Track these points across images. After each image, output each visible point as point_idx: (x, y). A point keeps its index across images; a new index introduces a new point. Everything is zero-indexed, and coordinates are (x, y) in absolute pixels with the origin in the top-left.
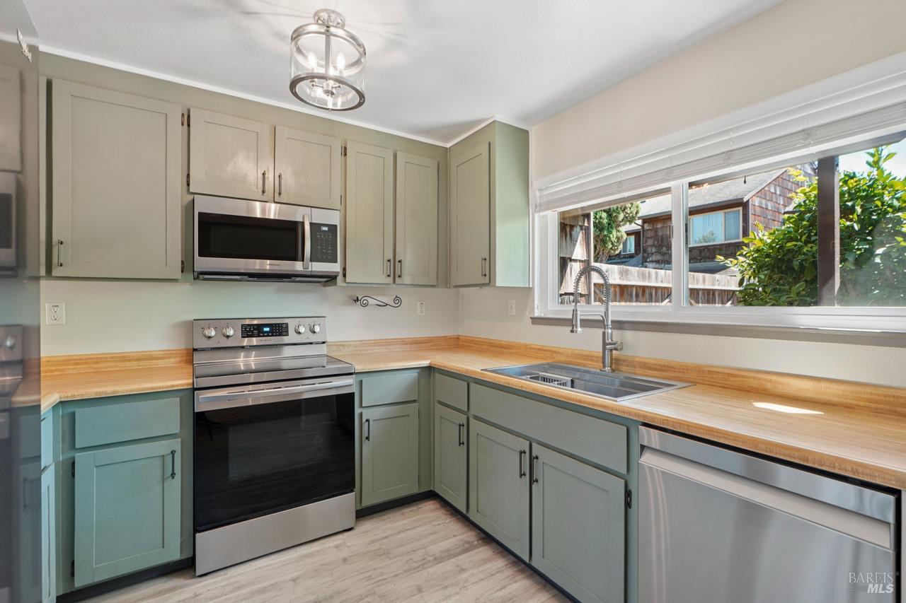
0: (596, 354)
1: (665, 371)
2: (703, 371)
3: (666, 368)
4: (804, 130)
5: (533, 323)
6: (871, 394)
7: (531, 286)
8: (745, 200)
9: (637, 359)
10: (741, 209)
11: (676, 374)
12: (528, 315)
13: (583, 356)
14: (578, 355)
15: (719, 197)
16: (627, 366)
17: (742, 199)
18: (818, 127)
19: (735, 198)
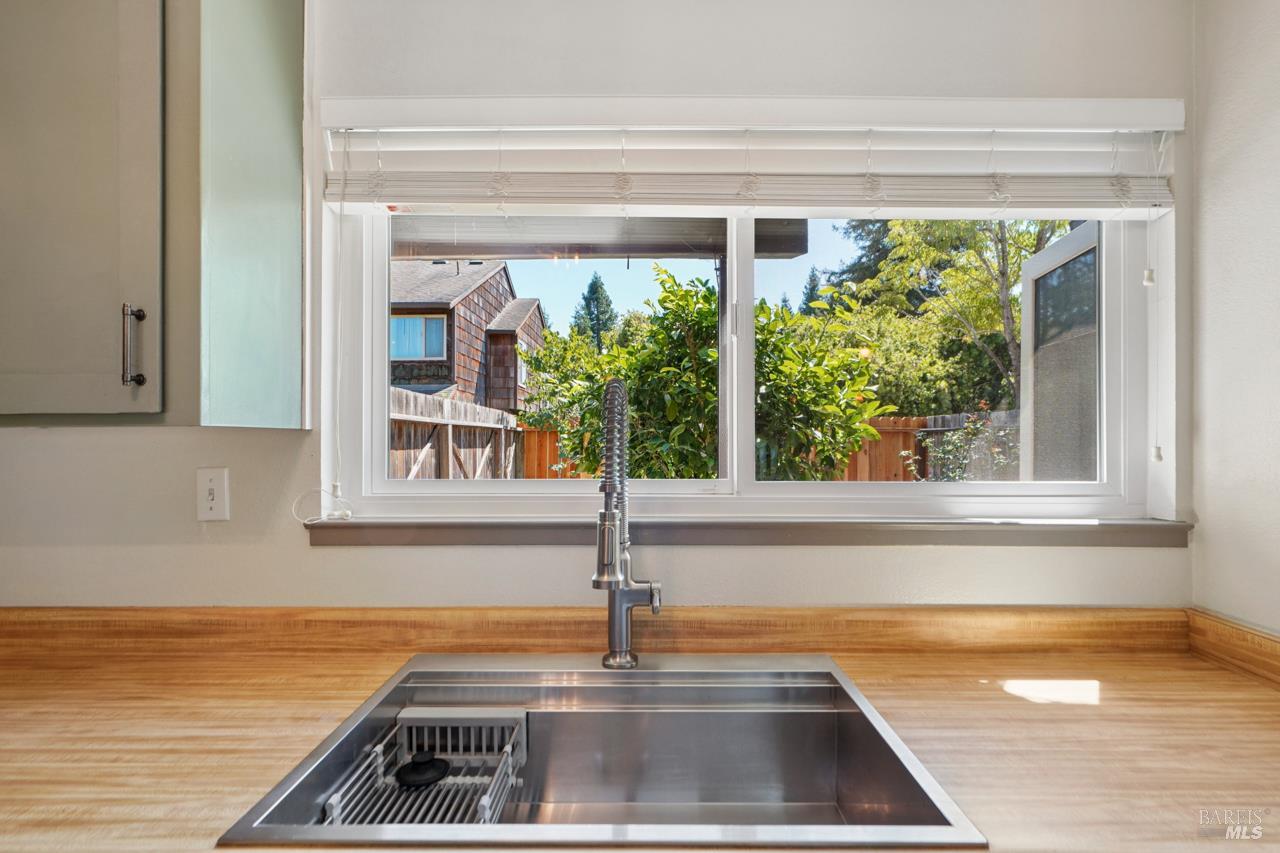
0: (588, 615)
1: (751, 634)
2: (837, 624)
3: (754, 628)
4: (993, 176)
5: (314, 543)
6: (1092, 624)
7: (308, 427)
8: (451, 306)
9: (681, 616)
10: (445, 316)
11: (778, 639)
12: (293, 518)
13: (517, 625)
14: (498, 623)
15: (419, 297)
16: (656, 635)
17: (449, 304)
18: (1014, 177)
19: (439, 301)
